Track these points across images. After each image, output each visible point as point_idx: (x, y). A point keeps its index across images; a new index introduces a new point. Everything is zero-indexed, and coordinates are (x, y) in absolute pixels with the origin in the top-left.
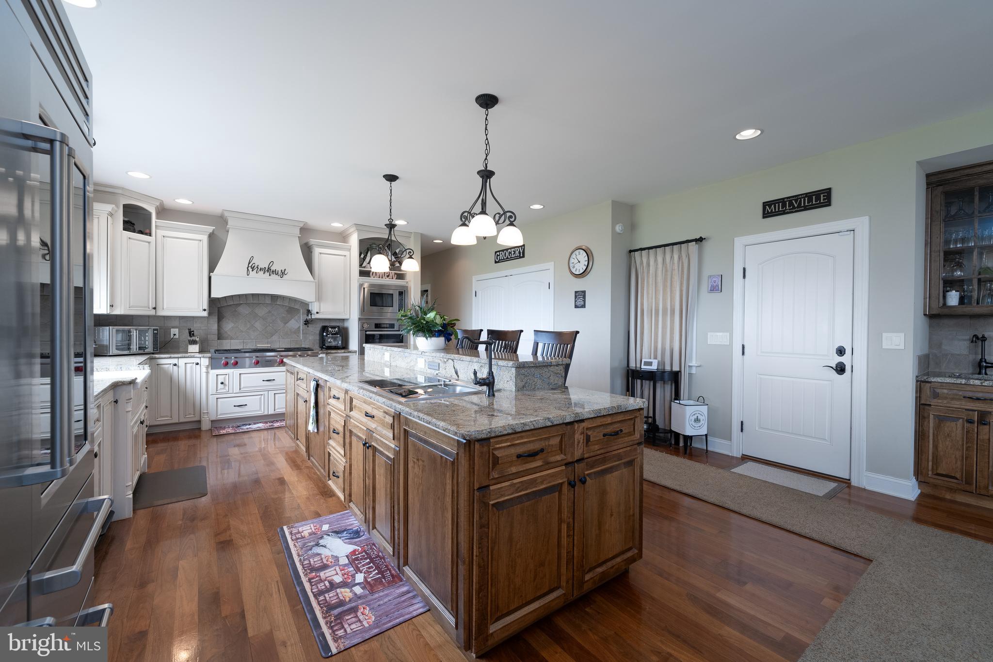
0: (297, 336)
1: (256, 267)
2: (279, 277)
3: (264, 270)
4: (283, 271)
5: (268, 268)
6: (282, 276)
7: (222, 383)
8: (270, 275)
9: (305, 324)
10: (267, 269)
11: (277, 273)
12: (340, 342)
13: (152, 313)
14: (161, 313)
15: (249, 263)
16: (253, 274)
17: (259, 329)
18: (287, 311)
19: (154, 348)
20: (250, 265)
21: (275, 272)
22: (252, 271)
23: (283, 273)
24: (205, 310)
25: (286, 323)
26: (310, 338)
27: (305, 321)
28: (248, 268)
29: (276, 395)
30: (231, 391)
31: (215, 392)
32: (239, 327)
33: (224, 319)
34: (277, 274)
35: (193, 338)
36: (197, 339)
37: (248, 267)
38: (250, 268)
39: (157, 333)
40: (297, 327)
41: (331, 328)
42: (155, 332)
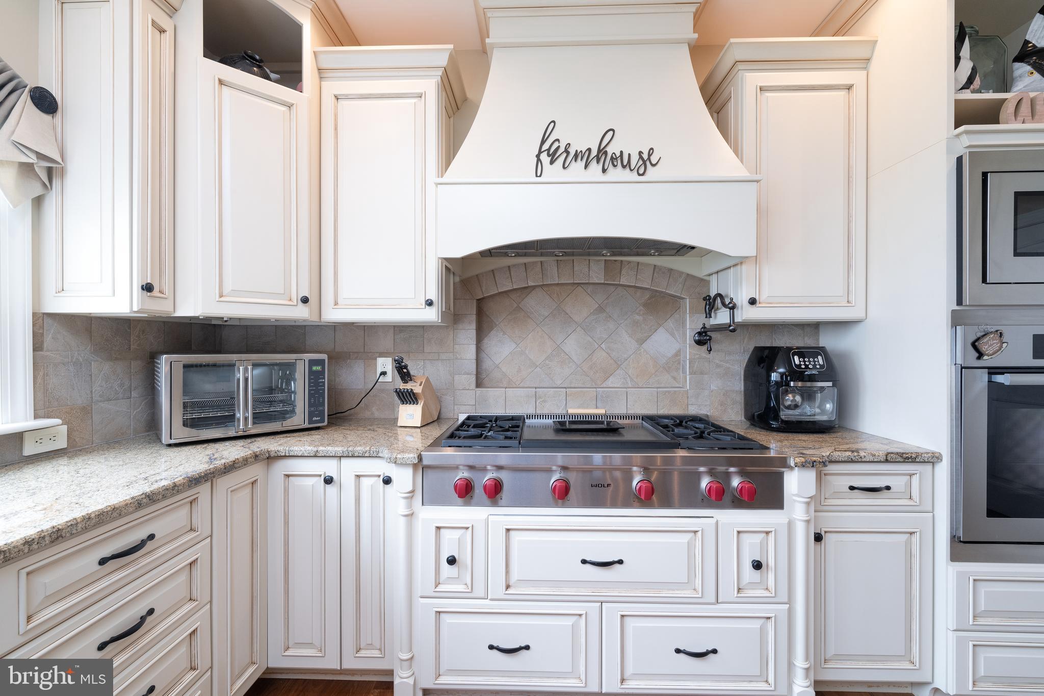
0: (675, 378)
1: (562, 149)
2: (634, 176)
3: (585, 157)
4: (645, 156)
5: (599, 151)
6: (641, 171)
7: (452, 561)
8: (604, 171)
9: (699, 343)
10: (594, 153)
11: (625, 162)
12: (829, 406)
13: (301, 313)
14: (333, 315)
15: (543, 142)
16: (553, 171)
17: (575, 358)
18: (645, 305)
19: (311, 415)
20: (545, 147)
21: (619, 160)
22: (552, 162)
23: (646, 161)
24: (430, 303)
25: (641, 341)
26: (713, 387)
27: (700, 333)
28: (538, 156)
29: (630, 623)
30: (479, 591)
31: (430, 590)
32: (527, 352)
33: (493, 333)
34: (627, 166)
35: (409, 386)
36: (418, 389)
37: (540, 152)
38: (545, 158)
39: (322, 372)
40: (673, 352)
41: (801, 355)
42: (314, 368)
